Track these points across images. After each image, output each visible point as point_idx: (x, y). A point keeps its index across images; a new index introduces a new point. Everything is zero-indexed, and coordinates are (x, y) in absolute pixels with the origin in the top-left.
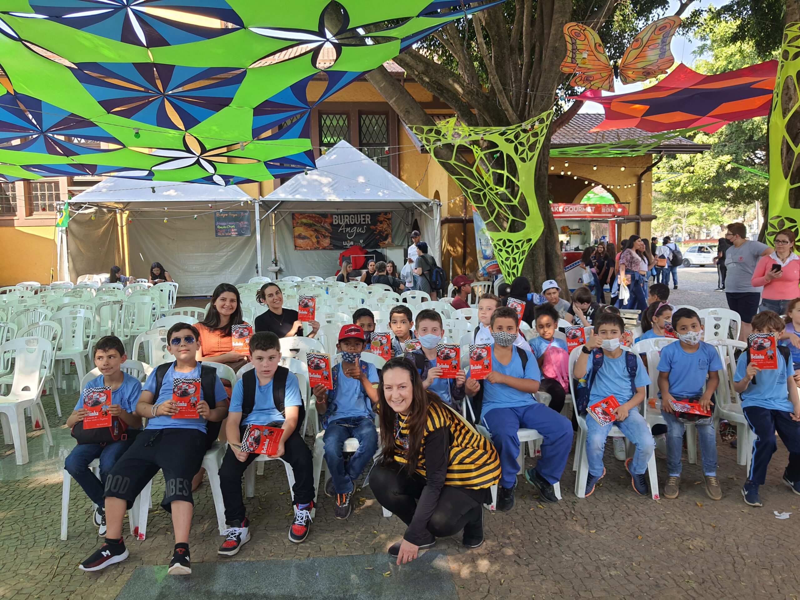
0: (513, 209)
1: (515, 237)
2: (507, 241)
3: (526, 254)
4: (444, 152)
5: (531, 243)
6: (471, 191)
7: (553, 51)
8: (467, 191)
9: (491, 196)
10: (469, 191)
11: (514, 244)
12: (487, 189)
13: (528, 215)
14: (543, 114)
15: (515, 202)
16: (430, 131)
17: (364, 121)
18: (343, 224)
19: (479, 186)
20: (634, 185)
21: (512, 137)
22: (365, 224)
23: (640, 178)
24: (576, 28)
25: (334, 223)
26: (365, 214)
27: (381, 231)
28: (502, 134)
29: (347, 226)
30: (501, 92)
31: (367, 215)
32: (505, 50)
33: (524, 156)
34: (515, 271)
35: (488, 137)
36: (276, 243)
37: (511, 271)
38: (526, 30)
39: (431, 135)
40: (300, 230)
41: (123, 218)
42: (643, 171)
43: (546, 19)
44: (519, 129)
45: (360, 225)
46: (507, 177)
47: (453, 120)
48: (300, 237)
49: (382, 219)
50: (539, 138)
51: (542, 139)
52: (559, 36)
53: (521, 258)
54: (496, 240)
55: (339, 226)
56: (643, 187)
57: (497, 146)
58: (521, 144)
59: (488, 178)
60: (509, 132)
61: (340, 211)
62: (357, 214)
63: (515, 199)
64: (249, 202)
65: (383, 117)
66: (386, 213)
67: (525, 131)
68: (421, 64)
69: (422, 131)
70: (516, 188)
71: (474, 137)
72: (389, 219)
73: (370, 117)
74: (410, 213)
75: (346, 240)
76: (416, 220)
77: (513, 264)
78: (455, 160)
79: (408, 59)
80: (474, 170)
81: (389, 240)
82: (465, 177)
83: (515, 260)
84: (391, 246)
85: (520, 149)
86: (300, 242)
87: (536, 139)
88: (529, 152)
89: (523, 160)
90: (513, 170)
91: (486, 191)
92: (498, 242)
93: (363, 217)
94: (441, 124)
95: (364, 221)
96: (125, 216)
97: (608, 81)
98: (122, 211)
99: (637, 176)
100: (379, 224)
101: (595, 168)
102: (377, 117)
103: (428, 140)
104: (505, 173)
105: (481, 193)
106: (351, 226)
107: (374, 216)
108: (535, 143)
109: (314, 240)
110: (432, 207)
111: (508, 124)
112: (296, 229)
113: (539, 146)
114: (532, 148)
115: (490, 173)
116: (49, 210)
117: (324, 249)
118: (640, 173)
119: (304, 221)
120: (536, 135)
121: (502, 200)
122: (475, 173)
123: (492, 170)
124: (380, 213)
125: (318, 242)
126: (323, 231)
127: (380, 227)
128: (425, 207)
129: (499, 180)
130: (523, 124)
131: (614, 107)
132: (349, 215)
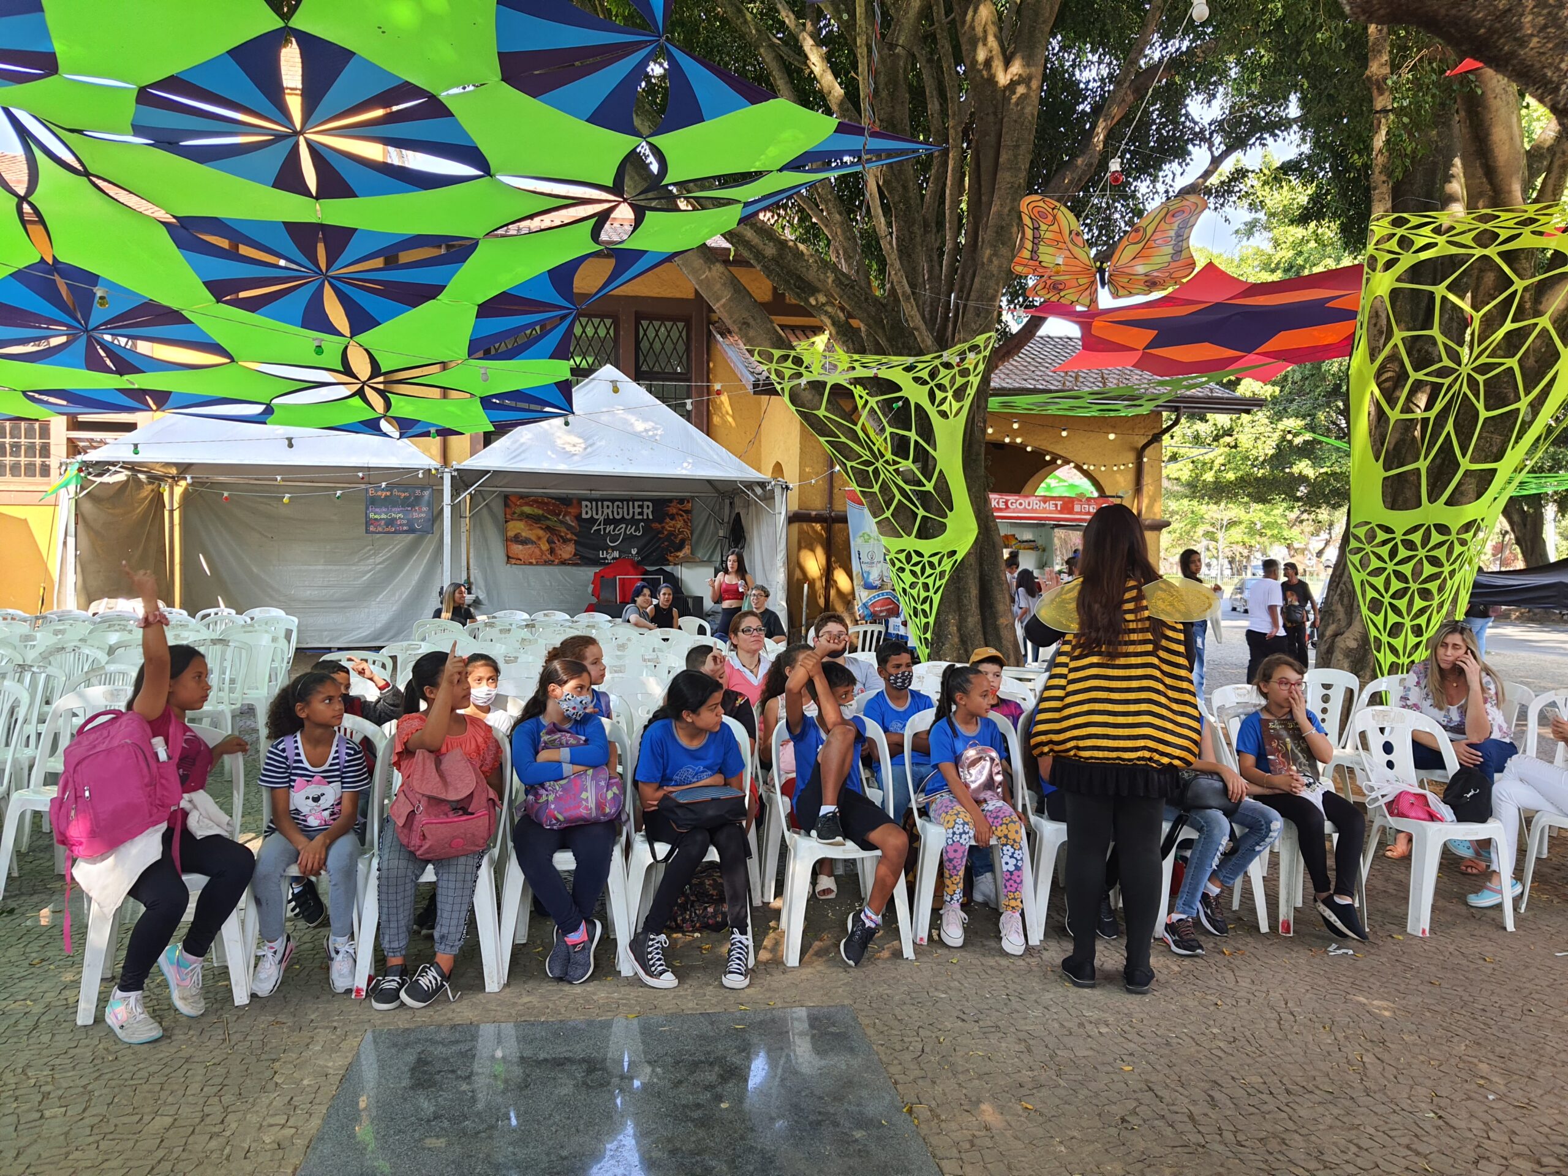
0: (924, 497)
1: (927, 547)
2: (913, 554)
3: (947, 577)
4: (807, 396)
5: (955, 558)
6: (853, 464)
7: (997, 232)
8: (845, 464)
9: (888, 474)
10: (849, 464)
11: (925, 560)
12: (881, 461)
13: (951, 510)
14: (978, 338)
15: (929, 487)
16: (785, 358)
17: (645, 331)
18: (600, 517)
19: (866, 455)
20: (1130, 465)
21: (925, 374)
22: (642, 520)
23: (1140, 453)
24: (1041, 204)
25: (584, 516)
26: (643, 500)
27: (671, 534)
28: (909, 369)
29: (608, 521)
30: (908, 299)
31: (646, 503)
32: (916, 228)
33: (945, 407)
34: (926, 607)
35: (884, 373)
36: (472, 551)
37: (919, 607)
38: (951, 194)
39: (784, 365)
40: (518, 527)
41: (174, 494)
42: (1146, 441)
43: (985, 178)
44: (937, 362)
45: (633, 522)
46: (916, 442)
47: (821, 341)
48: (517, 539)
49: (675, 511)
50: (971, 378)
51: (975, 381)
52: (1007, 209)
53: (938, 584)
54: (893, 551)
55: (592, 521)
56: (1147, 469)
57: (900, 389)
58: (941, 387)
59: (882, 443)
60: (920, 366)
61: (596, 494)
62: (628, 501)
63: (929, 481)
64: (433, 472)
65: (681, 325)
66: (681, 501)
67: (947, 366)
68: (771, 244)
69: (770, 358)
70: (931, 462)
71: (861, 372)
72: (687, 512)
73: (657, 324)
74: (727, 502)
75: (606, 548)
76: (738, 514)
77: (923, 594)
78: (827, 410)
79: (749, 234)
80: (858, 429)
81: (686, 550)
82: (843, 439)
83: (926, 587)
84: (691, 561)
85: (939, 395)
86: (517, 549)
87: (965, 380)
88: (953, 402)
89: (944, 415)
90: (927, 431)
91: (879, 465)
92: (898, 556)
93: (639, 507)
94: (801, 347)
95: (641, 513)
96: (178, 491)
97: (1088, 292)
98: (175, 480)
99: (1136, 449)
100: (668, 520)
101: (1064, 434)
102: (669, 324)
103: (779, 374)
104: (913, 435)
105: (870, 469)
106: (615, 522)
107: (660, 505)
108: (965, 385)
109: (545, 546)
110: (772, 491)
111: (921, 353)
112: (511, 524)
113: (971, 392)
114: (959, 395)
115: (887, 434)
116: (25, 475)
117: (563, 563)
118: (1140, 445)
119: (527, 509)
120: (965, 373)
121: (906, 482)
122: (861, 434)
123: (889, 430)
124: (670, 500)
125: (552, 551)
126: (563, 530)
127: (669, 525)
128: (759, 491)
129: (901, 447)
130: (945, 354)
131: (1099, 328)
132: (613, 501)
